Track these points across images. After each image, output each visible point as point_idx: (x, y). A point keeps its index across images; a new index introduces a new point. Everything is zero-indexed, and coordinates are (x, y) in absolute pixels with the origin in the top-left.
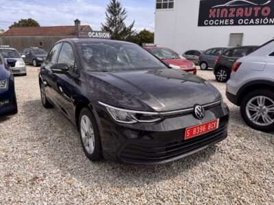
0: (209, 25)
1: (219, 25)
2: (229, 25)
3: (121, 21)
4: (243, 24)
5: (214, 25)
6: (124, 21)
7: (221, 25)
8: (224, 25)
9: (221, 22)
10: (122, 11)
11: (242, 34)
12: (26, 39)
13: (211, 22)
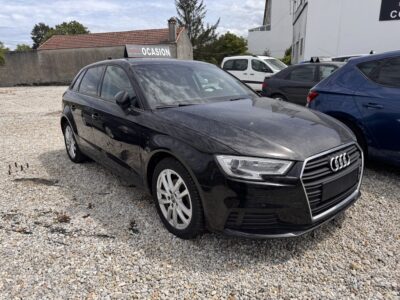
6: (202, 20)
10: (198, 5)
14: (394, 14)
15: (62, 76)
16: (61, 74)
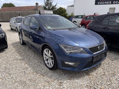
0: (100, 4)
1: (104, 4)
2: (109, 4)
3: (51, 3)
4: (116, 4)
5: (102, 4)
7: (106, 4)
8: (107, 4)
9: (105, 3)
11: (115, 8)
12: (12, 13)
13: (101, 3)
14: (99, 3)
15: (6, 19)
16: (5, 19)
